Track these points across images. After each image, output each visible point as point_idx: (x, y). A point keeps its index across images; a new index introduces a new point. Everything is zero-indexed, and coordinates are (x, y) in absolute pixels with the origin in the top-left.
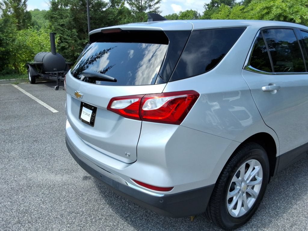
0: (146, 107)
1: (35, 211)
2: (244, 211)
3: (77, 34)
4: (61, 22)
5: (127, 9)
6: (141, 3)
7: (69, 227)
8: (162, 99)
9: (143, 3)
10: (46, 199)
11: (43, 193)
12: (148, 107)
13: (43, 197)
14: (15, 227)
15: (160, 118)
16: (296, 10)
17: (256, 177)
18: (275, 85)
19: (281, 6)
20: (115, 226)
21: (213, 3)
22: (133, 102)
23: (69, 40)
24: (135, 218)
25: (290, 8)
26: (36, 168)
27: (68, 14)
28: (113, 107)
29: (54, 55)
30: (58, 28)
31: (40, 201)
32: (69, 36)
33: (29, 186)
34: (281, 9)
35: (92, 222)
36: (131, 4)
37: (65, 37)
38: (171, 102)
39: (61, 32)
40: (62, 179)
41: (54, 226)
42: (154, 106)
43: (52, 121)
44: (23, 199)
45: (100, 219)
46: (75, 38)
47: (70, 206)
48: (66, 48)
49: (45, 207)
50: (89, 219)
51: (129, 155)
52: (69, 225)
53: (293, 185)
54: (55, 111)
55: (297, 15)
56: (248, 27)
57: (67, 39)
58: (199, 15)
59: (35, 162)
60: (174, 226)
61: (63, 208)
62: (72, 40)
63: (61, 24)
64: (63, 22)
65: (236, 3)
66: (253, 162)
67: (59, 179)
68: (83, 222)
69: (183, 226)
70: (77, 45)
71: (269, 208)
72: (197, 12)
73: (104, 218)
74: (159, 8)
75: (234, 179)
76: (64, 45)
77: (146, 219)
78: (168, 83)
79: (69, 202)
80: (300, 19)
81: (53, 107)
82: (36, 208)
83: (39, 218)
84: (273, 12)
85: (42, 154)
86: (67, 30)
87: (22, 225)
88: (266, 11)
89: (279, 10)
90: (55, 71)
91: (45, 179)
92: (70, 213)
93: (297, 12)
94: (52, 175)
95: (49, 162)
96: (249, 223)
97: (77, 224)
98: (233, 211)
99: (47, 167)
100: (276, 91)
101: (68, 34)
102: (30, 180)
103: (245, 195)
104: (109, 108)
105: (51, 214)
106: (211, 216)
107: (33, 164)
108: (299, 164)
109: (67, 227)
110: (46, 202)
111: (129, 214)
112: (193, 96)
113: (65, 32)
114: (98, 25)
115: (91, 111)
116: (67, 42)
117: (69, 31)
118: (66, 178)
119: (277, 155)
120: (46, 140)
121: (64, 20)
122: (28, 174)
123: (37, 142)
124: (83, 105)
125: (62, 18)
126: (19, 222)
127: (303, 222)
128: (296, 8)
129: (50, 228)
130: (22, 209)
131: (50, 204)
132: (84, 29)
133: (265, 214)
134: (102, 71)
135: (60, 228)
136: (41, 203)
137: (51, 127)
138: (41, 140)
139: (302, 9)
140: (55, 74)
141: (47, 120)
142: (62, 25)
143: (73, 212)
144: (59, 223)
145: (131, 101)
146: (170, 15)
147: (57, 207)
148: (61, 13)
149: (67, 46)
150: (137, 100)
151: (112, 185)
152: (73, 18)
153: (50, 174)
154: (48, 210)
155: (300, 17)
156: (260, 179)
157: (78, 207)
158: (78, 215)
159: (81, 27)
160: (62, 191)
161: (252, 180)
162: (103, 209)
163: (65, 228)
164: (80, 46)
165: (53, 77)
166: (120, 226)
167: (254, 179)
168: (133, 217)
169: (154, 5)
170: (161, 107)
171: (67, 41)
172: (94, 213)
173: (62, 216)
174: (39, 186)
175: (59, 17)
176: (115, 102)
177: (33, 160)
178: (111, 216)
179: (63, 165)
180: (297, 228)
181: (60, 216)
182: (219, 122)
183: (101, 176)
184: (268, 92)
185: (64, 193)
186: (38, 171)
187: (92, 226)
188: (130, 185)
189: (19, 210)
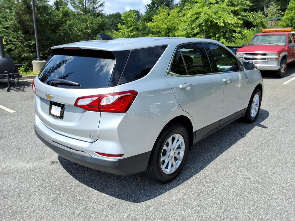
0: (103, 102)
1: (16, 189)
2: (174, 170)
3: (23, 36)
4: (6, 24)
5: (72, 11)
6: (85, 6)
7: (46, 196)
8: (113, 97)
9: (87, 5)
10: (23, 180)
11: (19, 177)
12: (104, 102)
13: (20, 179)
14: (2, 201)
15: (112, 109)
16: (220, 16)
17: (181, 146)
18: (188, 84)
19: (208, 13)
20: (82, 191)
21: (153, 4)
22: (93, 100)
23: (15, 42)
24: (97, 185)
25: (215, 13)
26: (8, 159)
27: (13, 17)
28: (79, 104)
29: (3, 57)
30: (3, 30)
31: (19, 182)
32: (15, 38)
33: (6, 173)
34: (208, 15)
35: (64, 191)
36: (76, 7)
37: (11, 39)
38: (119, 99)
39: (7, 34)
40: (33, 165)
41: (35, 197)
42: (108, 102)
43: (11, 120)
44: (3, 183)
45: (70, 188)
46: (21, 39)
47: (45, 183)
48: (12, 49)
49: (23, 186)
50: (61, 189)
51: (93, 136)
52: (46, 195)
53: (209, 152)
54: (12, 111)
55: (220, 19)
56: (169, 45)
57: (13, 41)
58: (142, 14)
59: (6, 154)
60: (126, 186)
61: (39, 185)
62: (18, 42)
63: (5, 27)
64: (8, 24)
65: (174, 5)
66: (177, 136)
67: (31, 165)
68: (57, 192)
69: (133, 185)
70: (24, 46)
71: (192, 168)
72: (139, 12)
73: (73, 187)
74: (103, 10)
75: (165, 147)
76: (10, 47)
77: (105, 185)
78: (117, 86)
79: (43, 180)
80: (223, 23)
81: (9, 108)
82: (16, 187)
83: (21, 193)
84: (201, 17)
85: (10, 148)
86: (13, 32)
87: (9, 200)
88: (196, 16)
89: (206, 15)
90: (6, 73)
91: (18, 166)
92: (45, 188)
93: (221, 17)
94: (23, 163)
95: (19, 154)
96: (178, 178)
97: (53, 194)
98: (166, 170)
99: (18, 157)
100: (189, 88)
101: (14, 36)
102: (6, 168)
103: (173, 158)
104: (76, 104)
105: (30, 190)
106: (151, 173)
107: (5, 156)
108: (215, 138)
109: (45, 196)
110: (24, 182)
111: (92, 183)
112: (134, 94)
113: (10, 34)
114: (44, 26)
115: (60, 108)
116: (13, 44)
117: (15, 33)
118: (36, 164)
119: (194, 131)
120: (10, 137)
121: (9, 23)
122: (3, 164)
123: (2, 139)
124: (52, 104)
125: (6, 21)
126: (5, 198)
127: (213, 174)
128: (220, 14)
129: (32, 198)
130: (5, 189)
131: (28, 183)
132: (29, 31)
133: (189, 171)
134: (62, 77)
135: (40, 197)
136: (20, 183)
137: (12, 125)
138: (6, 136)
139: (224, 15)
140: (6, 76)
141: (7, 119)
142: (7, 28)
143: (48, 187)
144: (39, 195)
145: (92, 100)
146: (114, 14)
147: (33, 185)
148: (6, 15)
149: (14, 48)
150: (96, 98)
151: (81, 159)
152: (18, 21)
153: (22, 162)
154: (27, 187)
155: (223, 22)
156: (183, 147)
157: (51, 183)
158: (52, 188)
159: (26, 29)
160: (35, 173)
161: (177, 148)
162: (72, 182)
163: (44, 197)
164: (26, 48)
165: (3, 79)
166: (87, 191)
167: (179, 148)
168: (95, 184)
169: (98, 7)
170: (114, 102)
171: (13, 42)
172: (65, 185)
173: (39, 190)
174: (14, 172)
175: (3, 19)
176: (80, 100)
177: (4, 153)
178: (79, 185)
179: (31, 155)
180: (208, 178)
181: (38, 190)
182: (159, 111)
183: (72, 154)
184: (184, 89)
185: (37, 175)
186: (11, 161)
187: (65, 193)
188: (93, 156)
189: (2, 190)
